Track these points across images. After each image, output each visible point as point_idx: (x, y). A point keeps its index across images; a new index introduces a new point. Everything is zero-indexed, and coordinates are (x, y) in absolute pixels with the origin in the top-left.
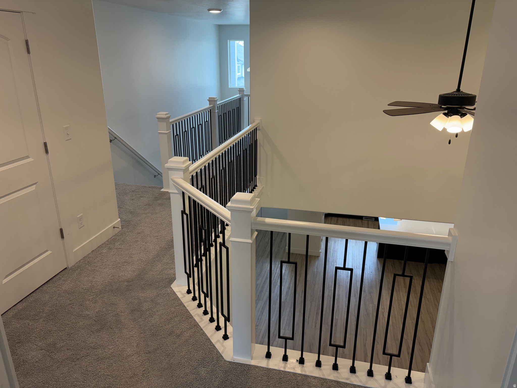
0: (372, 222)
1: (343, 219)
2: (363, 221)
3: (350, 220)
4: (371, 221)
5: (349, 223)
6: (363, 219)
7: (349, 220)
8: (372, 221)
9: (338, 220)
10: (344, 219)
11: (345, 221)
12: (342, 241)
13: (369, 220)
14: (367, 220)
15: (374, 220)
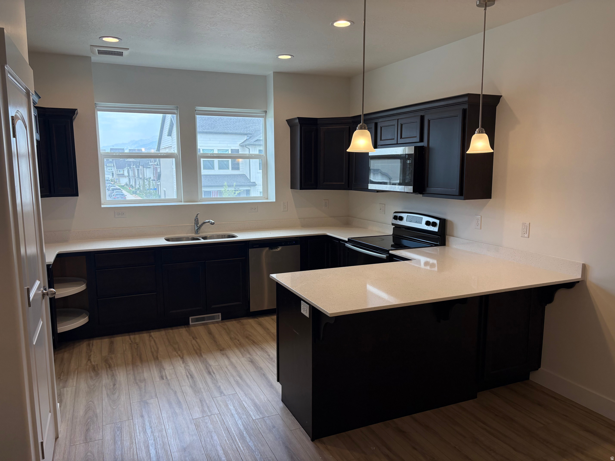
0: (217, 325)
1: (130, 339)
2: (193, 329)
3: (152, 334)
4: (213, 323)
5: (153, 342)
6: (191, 323)
7: (150, 336)
8: (217, 322)
9: (112, 343)
10: (132, 337)
11: (137, 341)
12: (144, 413)
13: (206, 324)
14: (203, 324)
15: (220, 319)
